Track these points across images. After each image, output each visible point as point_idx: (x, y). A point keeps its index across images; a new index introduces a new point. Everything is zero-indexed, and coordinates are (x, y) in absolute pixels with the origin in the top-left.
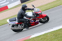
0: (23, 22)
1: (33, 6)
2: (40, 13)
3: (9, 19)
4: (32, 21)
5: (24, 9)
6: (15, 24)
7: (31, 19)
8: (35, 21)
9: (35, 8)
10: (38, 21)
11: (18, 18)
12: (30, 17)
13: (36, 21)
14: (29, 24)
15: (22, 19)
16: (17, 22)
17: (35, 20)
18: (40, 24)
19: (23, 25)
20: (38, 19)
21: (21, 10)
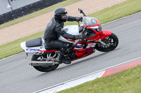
0: (58, 49)
1: (81, 12)
2: (97, 27)
3: (25, 42)
4: (78, 47)
5: (60, 18)
6: (40, 52)
7: (76, 41)
8: (86, 45)
9: (85, 15)
10: (93, 45)
11: (45, 40)
12: (74, 38)
13: (88, 47)
14: (71, 53)
15: (56, 43)
16: (44, 49)
17: (84, 43)
18: (97, 52)
19: (57, 55)
20: (93, 42)
21: (53, 20)
